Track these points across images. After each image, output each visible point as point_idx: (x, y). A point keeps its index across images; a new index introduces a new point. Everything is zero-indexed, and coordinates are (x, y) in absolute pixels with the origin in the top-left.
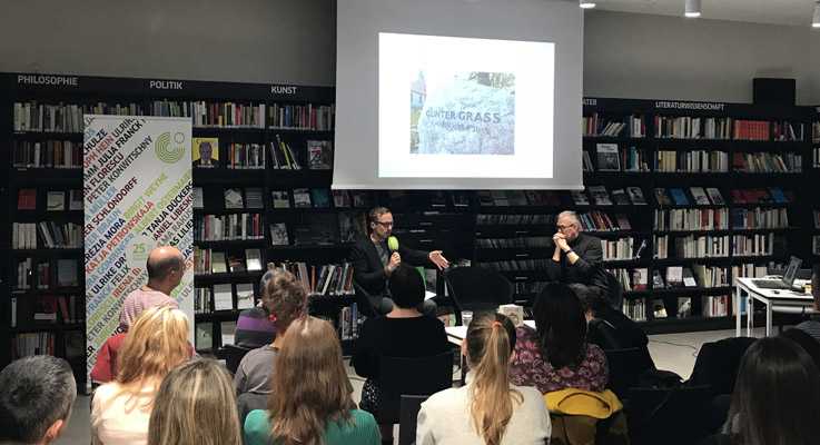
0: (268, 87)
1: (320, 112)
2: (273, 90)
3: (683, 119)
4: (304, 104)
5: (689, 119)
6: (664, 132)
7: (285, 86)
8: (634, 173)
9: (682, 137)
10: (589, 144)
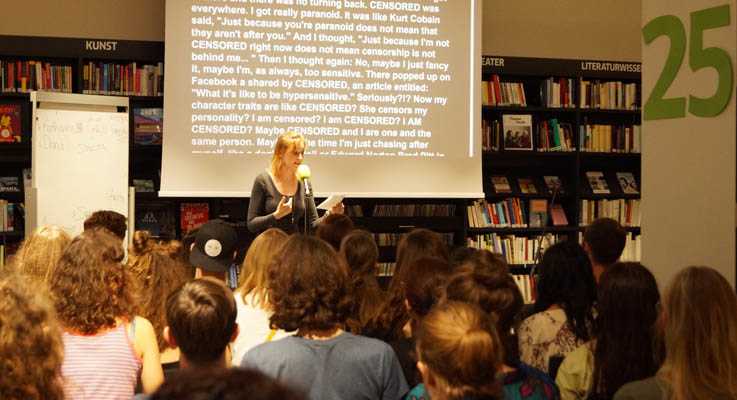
0: (82, 41)
1: (144, 72)
2: (88, 45)
3: (613, 84)
4: (125, 62)
5: (620, 83)
6: (588, 102)
7: (103, 41)
8: (561, 152)
9: (613, 107)
10: (491, 116)
